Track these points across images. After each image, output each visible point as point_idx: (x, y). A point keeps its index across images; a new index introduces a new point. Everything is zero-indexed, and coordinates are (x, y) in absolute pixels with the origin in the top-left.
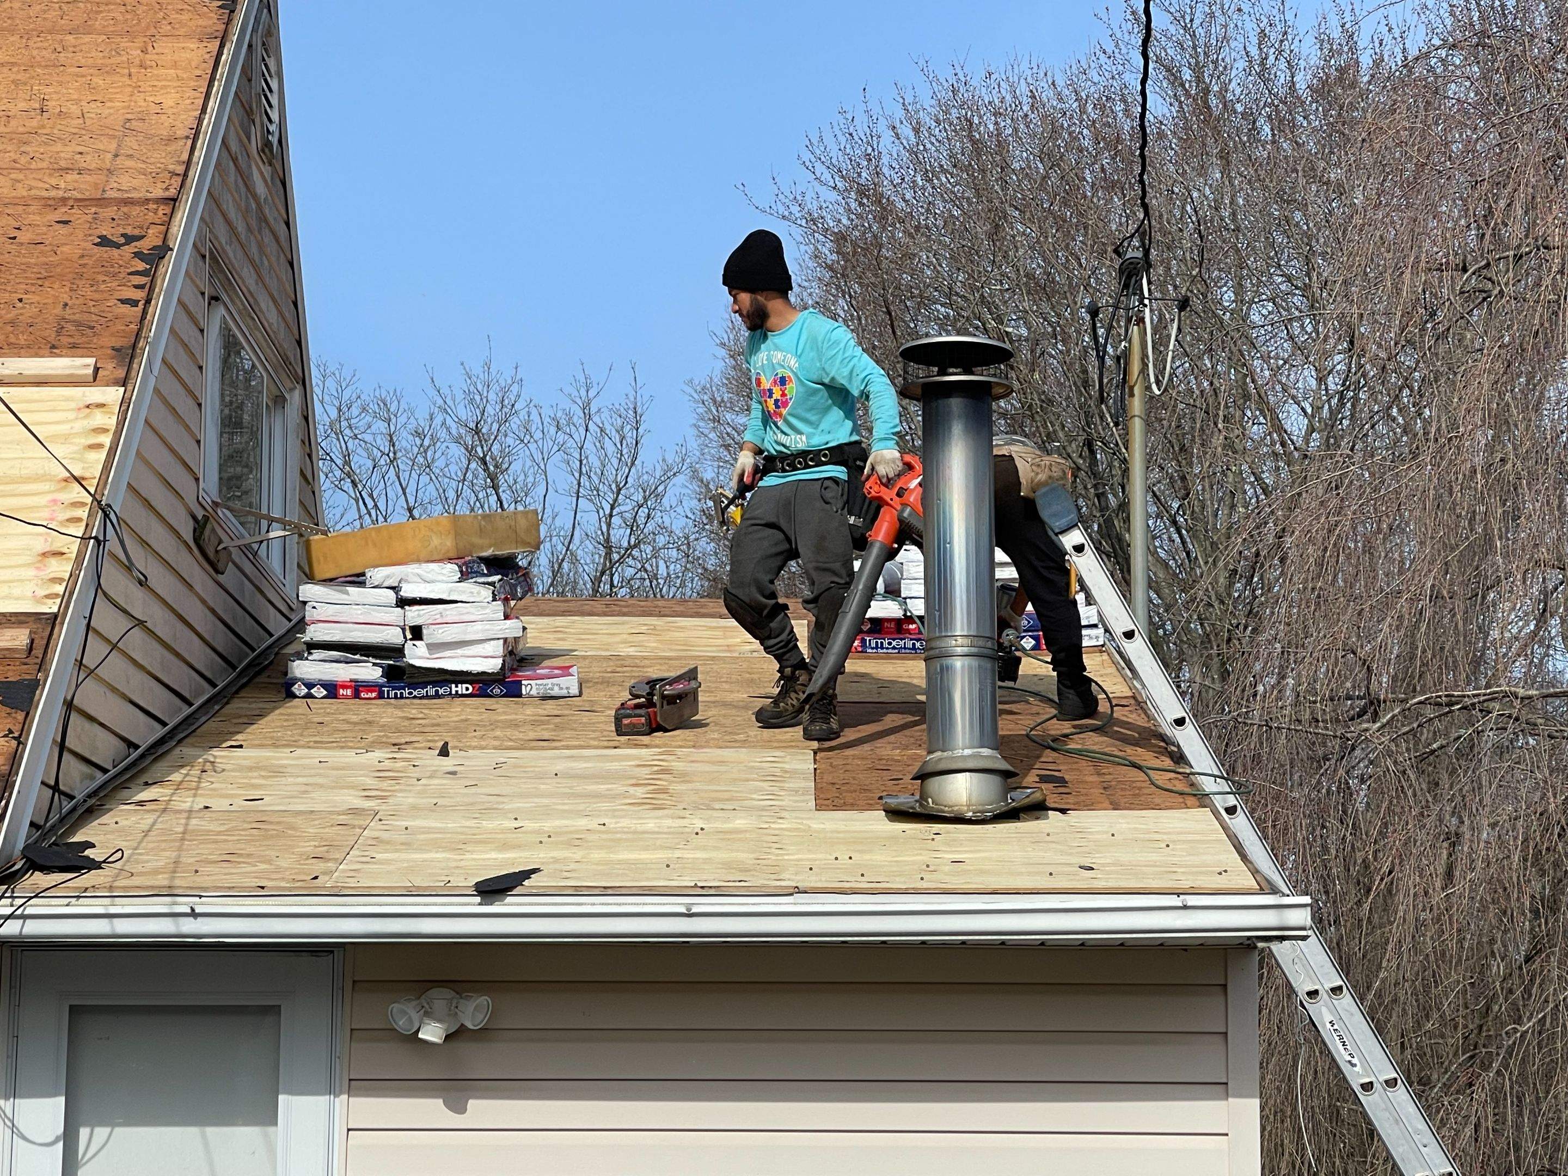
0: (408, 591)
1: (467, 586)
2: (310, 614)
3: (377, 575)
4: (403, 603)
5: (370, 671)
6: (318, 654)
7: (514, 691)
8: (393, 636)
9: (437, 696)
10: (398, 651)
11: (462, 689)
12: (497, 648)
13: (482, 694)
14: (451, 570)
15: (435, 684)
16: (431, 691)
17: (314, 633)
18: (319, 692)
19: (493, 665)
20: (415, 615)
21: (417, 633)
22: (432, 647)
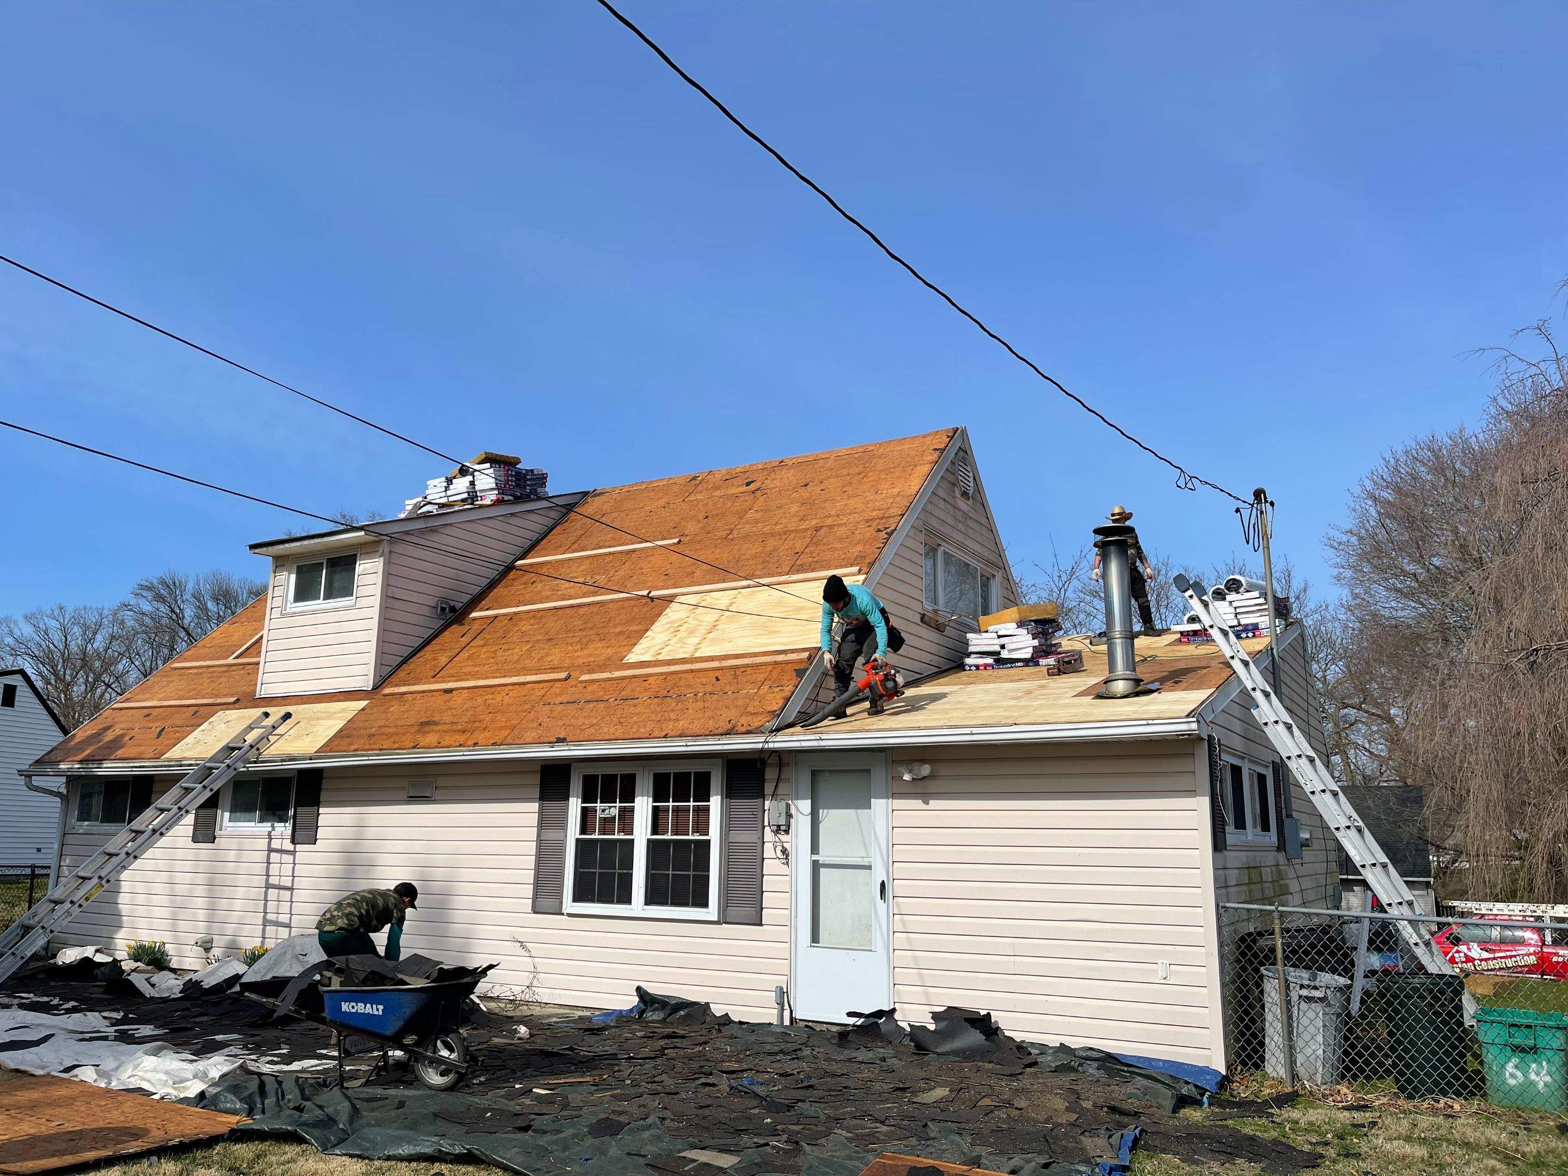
0: (1000, 633)
1: (1019, 630)
2: (970, 643)
3: (991, 628)
4: (999, 637)
5: (989, 661)
6: (973, 656)
7: (1037, 664)
8: (997, 648)
9: (1012, 667)
10: (999, 653)
11: (1020, 664)
12: (1031, 650)
13: (1027, 666)
14: (1014, 625)
15: (1010, 663)
16: (1009, 665)
17: (971, 649)
18: (973, 668)
19: (1028, 656)
20: (1003, 641)
21: (1003, 647)
22: (1010, 651)
